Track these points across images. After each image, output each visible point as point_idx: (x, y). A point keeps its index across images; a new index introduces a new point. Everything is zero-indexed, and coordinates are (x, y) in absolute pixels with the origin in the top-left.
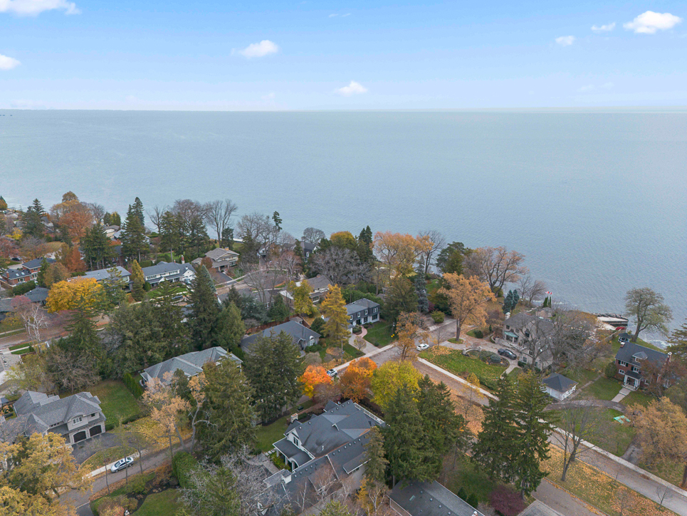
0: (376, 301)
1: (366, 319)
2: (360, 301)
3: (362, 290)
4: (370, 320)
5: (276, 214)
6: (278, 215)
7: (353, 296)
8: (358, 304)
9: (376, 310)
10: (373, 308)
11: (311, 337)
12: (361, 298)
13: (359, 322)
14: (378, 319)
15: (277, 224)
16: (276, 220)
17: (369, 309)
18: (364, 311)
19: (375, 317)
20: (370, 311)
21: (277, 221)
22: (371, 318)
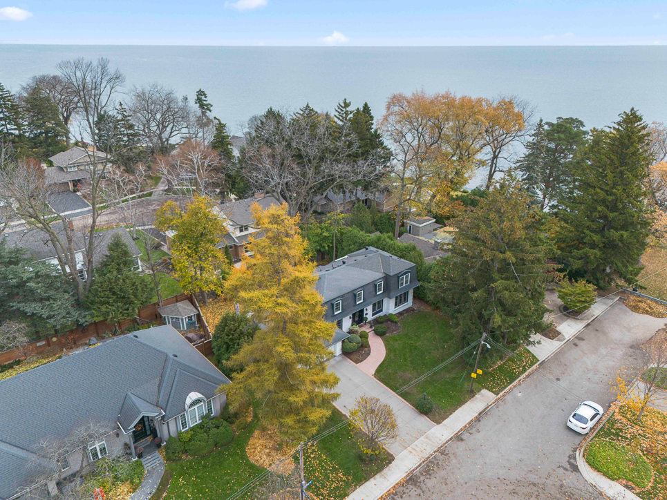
0: (402, 253)
1: (378, 307)
2: (360, 256)
3: (361, 226)
4: (390, 307)
5: (201, 93)
6: (205, 96)
7: (339, 241)
8: (357, 264)
9: (405, 281)
10: (398, 277)
11: (194, 396)
12: (362, 245)
13: (359, 318)
14: (409, 303)
15: (204, 113)
16: (202, 106)
17: (387, 278)
18: (374, 285)
19: (400, 300)
20: (389, 284)
21: (204, 107)
22: (393, 302)
